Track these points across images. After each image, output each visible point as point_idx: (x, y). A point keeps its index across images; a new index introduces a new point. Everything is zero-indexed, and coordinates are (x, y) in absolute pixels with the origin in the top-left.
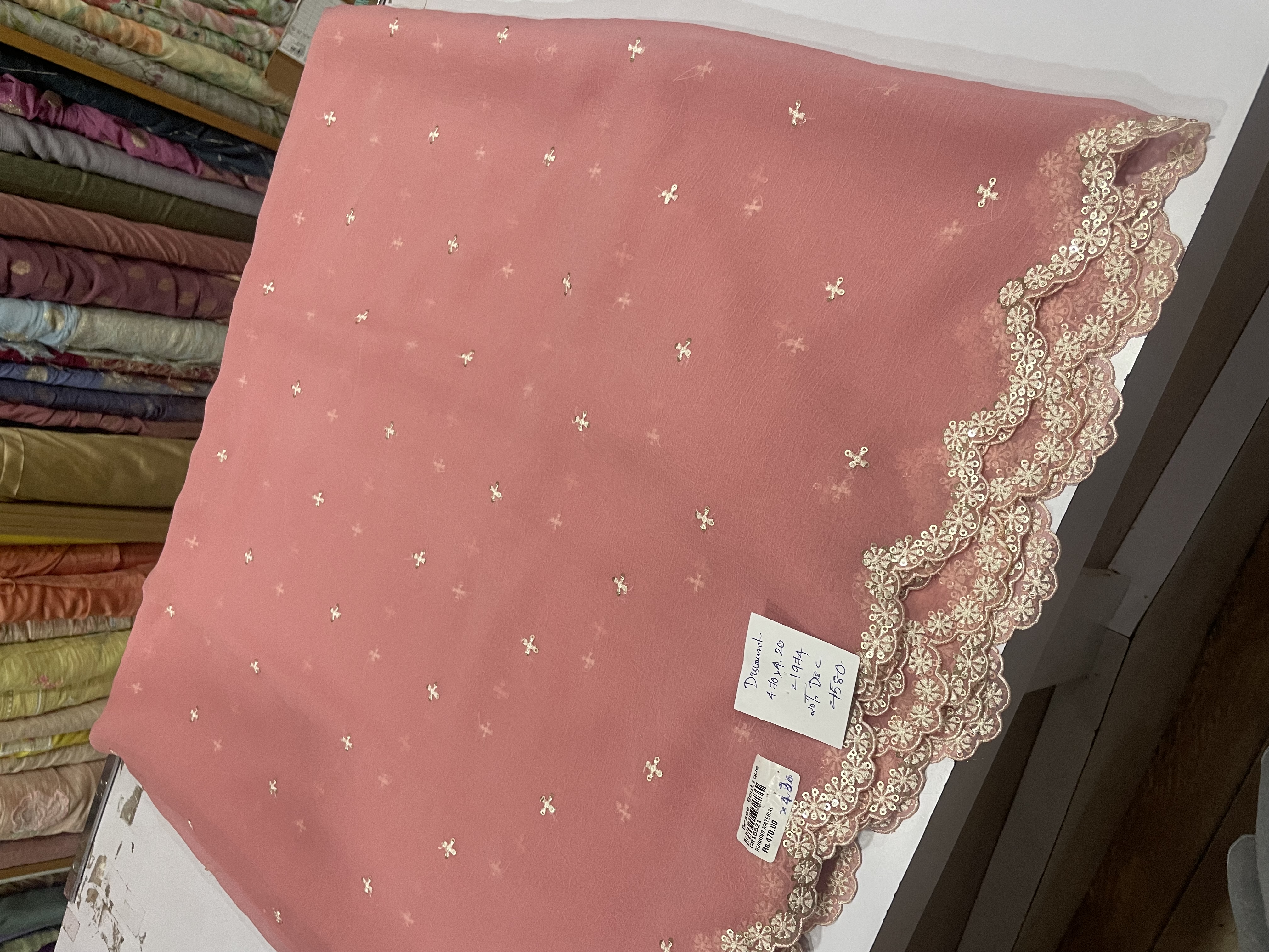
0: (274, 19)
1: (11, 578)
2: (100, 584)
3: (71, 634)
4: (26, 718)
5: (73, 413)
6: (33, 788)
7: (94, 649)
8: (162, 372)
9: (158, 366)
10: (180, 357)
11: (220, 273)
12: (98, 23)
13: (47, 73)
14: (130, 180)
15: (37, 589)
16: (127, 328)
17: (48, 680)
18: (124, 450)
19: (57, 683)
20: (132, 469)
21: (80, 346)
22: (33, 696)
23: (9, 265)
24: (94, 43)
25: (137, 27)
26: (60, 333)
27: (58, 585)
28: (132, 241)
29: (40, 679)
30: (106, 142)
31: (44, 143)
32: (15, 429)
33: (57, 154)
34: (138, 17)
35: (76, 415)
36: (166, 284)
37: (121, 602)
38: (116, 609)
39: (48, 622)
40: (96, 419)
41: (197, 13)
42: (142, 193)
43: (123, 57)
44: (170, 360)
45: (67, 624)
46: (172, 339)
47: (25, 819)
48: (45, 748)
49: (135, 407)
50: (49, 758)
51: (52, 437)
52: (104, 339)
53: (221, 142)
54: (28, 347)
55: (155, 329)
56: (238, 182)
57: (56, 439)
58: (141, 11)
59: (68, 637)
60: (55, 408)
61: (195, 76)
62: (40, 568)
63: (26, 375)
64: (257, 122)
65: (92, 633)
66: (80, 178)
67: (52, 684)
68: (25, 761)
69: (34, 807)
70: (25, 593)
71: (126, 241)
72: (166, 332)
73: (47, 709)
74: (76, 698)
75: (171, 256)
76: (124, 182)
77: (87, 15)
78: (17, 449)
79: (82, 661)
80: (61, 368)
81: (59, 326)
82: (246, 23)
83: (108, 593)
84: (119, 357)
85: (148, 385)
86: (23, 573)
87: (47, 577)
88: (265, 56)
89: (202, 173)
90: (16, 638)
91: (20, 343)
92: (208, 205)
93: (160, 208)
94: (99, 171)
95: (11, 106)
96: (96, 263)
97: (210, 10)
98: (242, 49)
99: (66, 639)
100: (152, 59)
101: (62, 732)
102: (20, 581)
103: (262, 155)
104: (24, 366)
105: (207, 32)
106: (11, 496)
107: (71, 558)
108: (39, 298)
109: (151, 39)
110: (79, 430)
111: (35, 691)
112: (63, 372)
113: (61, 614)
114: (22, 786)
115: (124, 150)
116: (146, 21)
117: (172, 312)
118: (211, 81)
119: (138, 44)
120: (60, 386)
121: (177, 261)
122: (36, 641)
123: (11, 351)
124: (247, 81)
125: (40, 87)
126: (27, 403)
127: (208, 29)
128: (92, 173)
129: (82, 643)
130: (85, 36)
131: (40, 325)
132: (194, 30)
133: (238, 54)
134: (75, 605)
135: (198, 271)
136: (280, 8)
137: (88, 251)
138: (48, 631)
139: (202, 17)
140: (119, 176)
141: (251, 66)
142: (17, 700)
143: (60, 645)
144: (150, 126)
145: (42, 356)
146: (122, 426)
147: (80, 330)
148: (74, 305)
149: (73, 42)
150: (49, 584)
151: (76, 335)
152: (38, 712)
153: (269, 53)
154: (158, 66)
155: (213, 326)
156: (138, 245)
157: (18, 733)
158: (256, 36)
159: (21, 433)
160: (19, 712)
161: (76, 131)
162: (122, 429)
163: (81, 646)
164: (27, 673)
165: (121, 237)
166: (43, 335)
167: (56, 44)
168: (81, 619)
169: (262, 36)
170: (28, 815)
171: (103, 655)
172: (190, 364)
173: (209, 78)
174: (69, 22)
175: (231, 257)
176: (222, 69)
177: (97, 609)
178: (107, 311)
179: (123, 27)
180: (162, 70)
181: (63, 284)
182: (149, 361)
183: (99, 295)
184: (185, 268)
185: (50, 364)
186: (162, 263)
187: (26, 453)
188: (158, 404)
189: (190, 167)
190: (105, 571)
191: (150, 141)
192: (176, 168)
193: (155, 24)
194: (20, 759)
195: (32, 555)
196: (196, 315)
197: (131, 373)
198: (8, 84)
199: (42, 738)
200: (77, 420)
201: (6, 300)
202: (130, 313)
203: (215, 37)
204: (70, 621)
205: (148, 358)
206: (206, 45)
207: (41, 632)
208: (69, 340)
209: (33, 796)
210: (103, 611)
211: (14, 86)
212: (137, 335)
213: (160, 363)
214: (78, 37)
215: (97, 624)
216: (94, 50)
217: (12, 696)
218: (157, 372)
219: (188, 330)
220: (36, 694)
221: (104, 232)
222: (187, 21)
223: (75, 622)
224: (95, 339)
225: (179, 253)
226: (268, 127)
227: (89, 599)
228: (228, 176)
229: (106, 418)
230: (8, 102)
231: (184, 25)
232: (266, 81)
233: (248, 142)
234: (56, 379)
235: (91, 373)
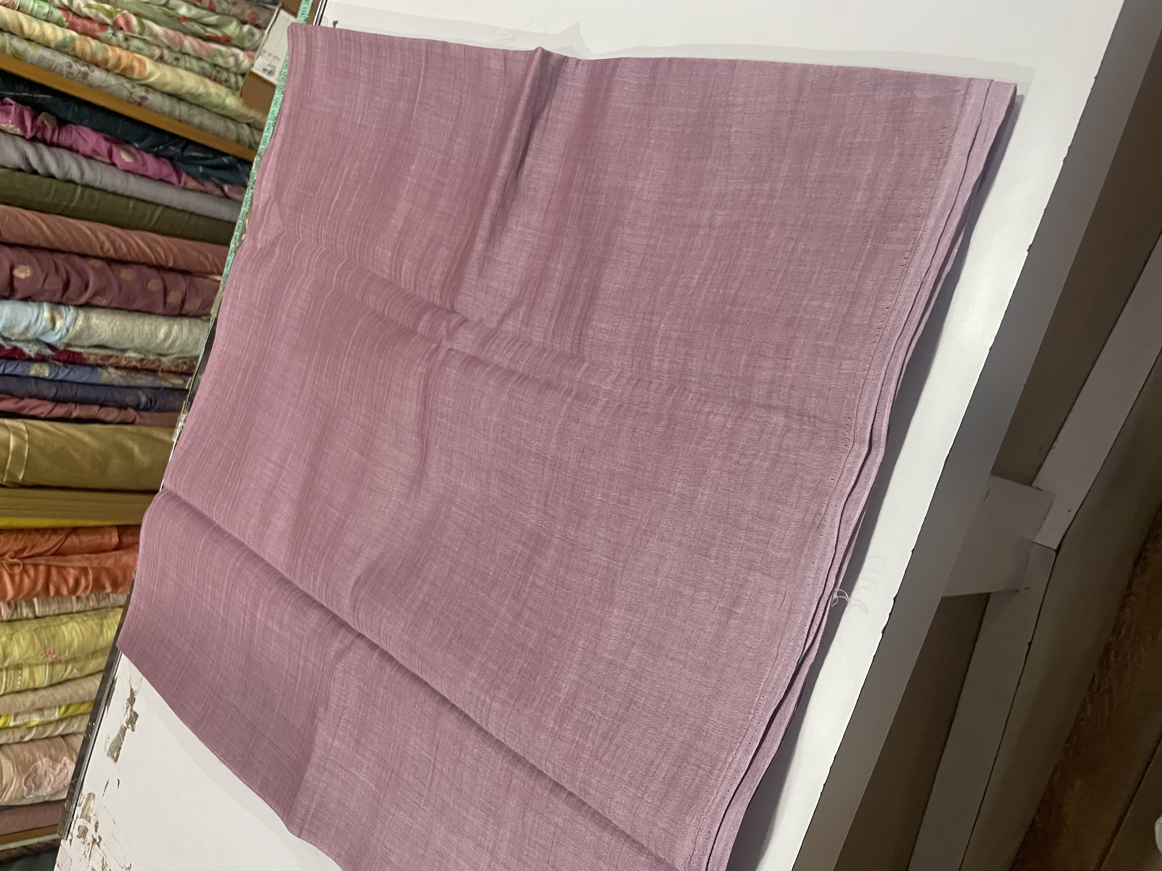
0: (247, 44)
1: (20, 559)
2: (100, 563)
3: (75, 610)
4: (35, 689)
5: (73, 406)
6: (42, 755)
7: (97, 624)
8: (154, 366)
9: (150, 360)
10: (170, 352)
11: (204, 274)
12: (88, 49)
13: (43, 96)
14: (120, 191)
15: (42, 568)
16: (120, 325)
17: (54, 653)
18: (119, 437)
19: (62, 656)
20: (127, 454)
21: (78, 342)
22: (41, 669)
23: (12, 269)
24: (84, 69)
25: (124, 54)
26: (59, 330)
27: (62, 564)
28: (123, 246)
29: (47, 652)
30: (99, 158)
31: (41, 159)
32: (20, 420)
33: (54, 169)
34: (124, 45)
35: (76, 407)
36: (155, 284)
37: (120, 579)
38: (115, 586)
39: (53, 598)
40: (94, 411)
41: (177, 40)
42: (131, 203)
43: (112, 80)
44: (160, 355)
45: (71, 602)
46: (162, 334)
47: (35, 784)
48: (53, 718)
49: (130, 399)
50: (57, 728)
51: (53, 427)
52: (99, 336)
53: (202, 155)
54: (30, 345)
55: (146, 326)
56: (218, 192)
57: (56, 428)
58: (126, 39)
59: (72, 613)
60: (57, 401)
61: (177, 97)
62: (46, 548)
63: (29, 371)
64: (234, 137)
65: (94, 609)
66: (75, 190)
67: (58, 657)
68: (34, 730)
69: (43, 774)
70: (32, 572)
71: (117, 245)
72: (156, 328)
73: (55, 681)
74: (80, 670)
75: (158, 258)
76: (115, 194)
77: (78, 44)
78: (22, 438)
79: (85, 634)
80: (61, 364)
81: (59, 324)
82: (223, 48)
83: (108, 570)
84: (114, 353)
85: (140, 378)
86: (30, 554)
87: (52, 558)
88: (240, 78)
89: (185, 183)
90: (25, 615)
91: (23, 341)
92: (192, 213)
93: (148, 216)
94: (91, 183)
95: (10, 126)
96: (90, 267)
97: (190, 38)
98: (219, 72)
99: (71, 615)
100: (138, 82)
101: (68, 702)
102: (27, 561)
103: (239, 166)
104: (27, 363)
105: (187, 57)
106: (17, 482)
107: (74, 540)
108: (41, 299)
109: (136, 64)
110: (79, 421)
111: (42, 664)
112: (63, 368)
113: (65, 591)
114: (32, 753)
115: (114, 165)
116: (131, 48)
117: (160, 310)
118: (193, 101)
119: (124, 69)
120: (61, 381)
121: (163, 263)
122: (43, 617)
123: (15, 349)
124: (224, 101)
125: (37, 109)
126: (32, 397)
127: (188, 54)
128: (86, 186)
129: (85, 618)
130: (76, 62)
131: (41, 324)
132: (175, 55)
133: (216, 77)
134: (77, 582)
135: (185, 273)
136: (253, 34)
137: (83, 256)
138: (54, 608)
139: (182, 44)
140: (110, 189)
141: (229, 87)
142: (26, 672)
143: (65, 620)
144: (138, 142)
145: (43, 353)
146: (119, 416)
147: (77, 328)
148: (72, 305)
149: (65, 69)
150: (54, 563)
151: (74, 333)
152: (45, 684)
153: (243, 75)
154: (143, 88)
155: (199, 322)
156: (129, 250)
157: (28, 704)
158: (232, 60)
159: (25, 424)
160: (28, 684)
161: (70, 149)
162: (117, 420)
163: (84, 621)
164: (34, 647)
165: (113, 243)
166: (44, 333)
167: (50, 70)
168: (83, 596)
169: (237, 59)
170: (37, 780)
171: (105, 629)
172: (178, 358)
173: (189, 98)
174: (62, 49)
175: (213, 259)
176: (201, 90)
177: (98, 586)
178: (102, 311)
179: (110, 53)
180: (147, 91)
181: (61, 286)
182: (140, 356)
183: (94, 295)
184: (171, 270)
185: (51, 361)
186: (151, 266)
187: (30, 442)
188: (150, 395)
189: (174, 179)
190: (105, 551)
191: (138, 157)
192: (161, 180)
193: (139, 51)
194: (30, 729)
195: (37, 537)
196: (183, 312)
197: (125, 368)
198: (7, 107)
199: (50, 708)
200: (77, 412)
201: (10, 302)
202: (122, 312)
203: (194, 62)
204: (74, 598)
205: (140, 353)
206: (186, 69)
207: (47, 609)
208: (67, 338)
209: (42, 763)
210: (103, 588)
211: (13, 109)
212: (129, 332)
213: (152, 357)
214: (70, 63)
215: (98, 601)
216: (85, 75)
217: (21, 669)
218: (149, 366)
219: (175, 327)
220: (44, 667)
221: (97, 238)
222: (169, 48)
223: (78, 598)
224: (91, 336)
225: (166, 257)
226: (245, 142)
227: (91, 577)
228: (209, 186)
229: (103, 410)
230: (7, 122)
231: (166, 52)
232: (241, 100)
233: (226, 155)
234: (57, 375)
235: (88, 369)
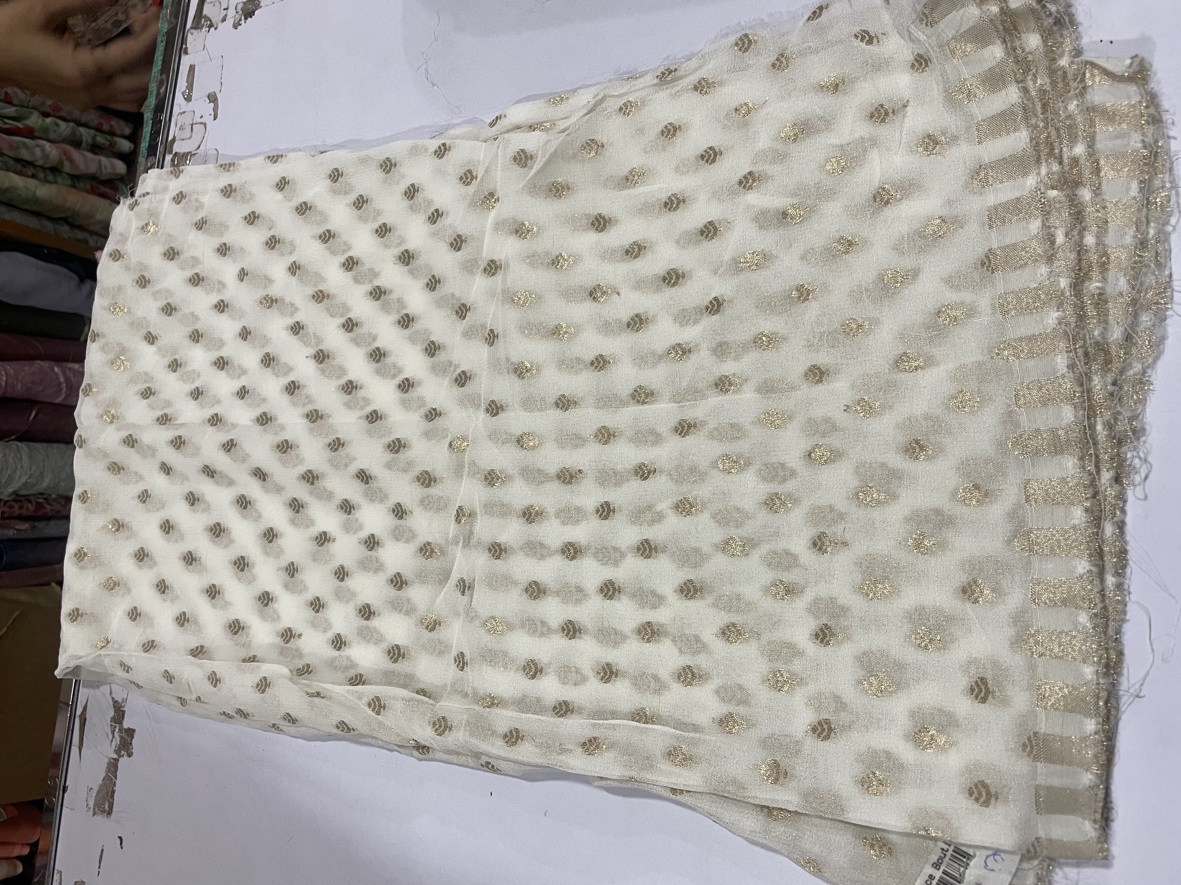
0: (52, 135)
64: (52, 234)
82: (27, 141)
88: (49, 173)
98: (24, 166)
124: (35, 193)
133: (21, 170)
136: (57, 125)
141: (37, 180)
158: (38, 151)
169: (43, 150)
176: (8, 184)
